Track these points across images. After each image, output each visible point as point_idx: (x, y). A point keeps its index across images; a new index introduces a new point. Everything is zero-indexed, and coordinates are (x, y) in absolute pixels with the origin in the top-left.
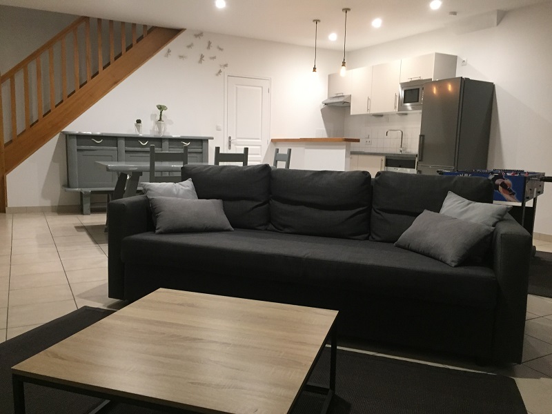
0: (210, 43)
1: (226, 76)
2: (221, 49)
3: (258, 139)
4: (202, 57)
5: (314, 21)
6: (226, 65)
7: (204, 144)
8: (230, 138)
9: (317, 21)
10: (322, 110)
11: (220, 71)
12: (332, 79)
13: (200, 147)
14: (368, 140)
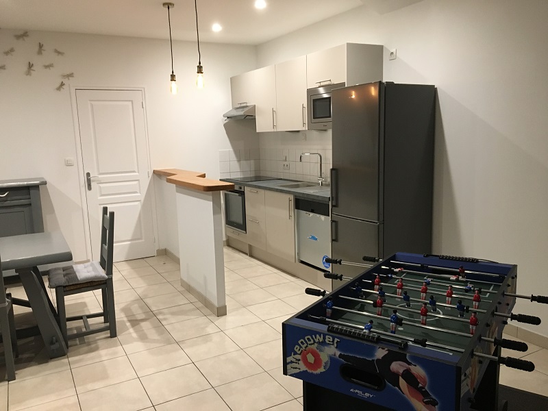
0: (41, 46)
1: (73, 91)
2: (59, 53)
3: (134, 172)
4: (30, 66)
5: (164, 4)
6: (71, 75)
7: (32, 192)
8: (88, 174)
9: (168, 5)
10: (225, 125)
11: (62, 84)
12: (234, 83)
13: (28, 196)
14: (286, 163)
